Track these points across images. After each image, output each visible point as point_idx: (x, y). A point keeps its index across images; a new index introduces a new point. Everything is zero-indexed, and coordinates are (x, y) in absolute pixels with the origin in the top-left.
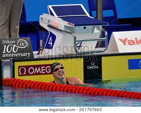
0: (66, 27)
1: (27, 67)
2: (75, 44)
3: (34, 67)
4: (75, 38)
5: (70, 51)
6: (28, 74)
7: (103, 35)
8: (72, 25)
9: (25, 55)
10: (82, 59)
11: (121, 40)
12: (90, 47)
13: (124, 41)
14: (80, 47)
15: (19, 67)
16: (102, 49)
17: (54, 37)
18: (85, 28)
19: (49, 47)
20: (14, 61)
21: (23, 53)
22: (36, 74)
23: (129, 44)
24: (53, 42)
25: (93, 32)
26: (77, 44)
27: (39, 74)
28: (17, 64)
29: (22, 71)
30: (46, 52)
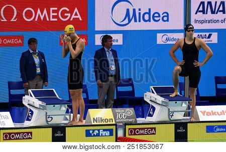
0: (162, 101)
1: (135, 129)
2: (169, 114)
3: (140, 129)
4: (169, 109)
5: (166, 118)
6: (135, 134)
7: (189, 108)
8: (167, 101)
9: (131, 120)
10: (174, 124)
11: (201, 112)
12: (179, 116)
13: (204, 113)
14: (172, 116)
15: (129, 129)
16: (188, 118)
17: (154, 109)
18: (176, 103)
19: (151, 115)
20: (125, 124)
21: (129, 119)
22: (141, 134)
23: (207, 115)
25: (181, 106)
26: (171, 114)
27: (143, 134)
28: (128, 127)
29: (131, 132)
30: (149, 119)
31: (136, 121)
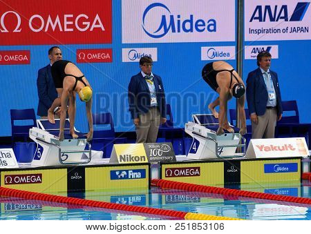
0: (208, 134)
1: (173, 169)
2: (217, 149)
3: (180, 169)
4: (217, 144)
5: (213, 155)
6: (173, 176)
7: (242, 141)
8: (214, 133)
9: (169, 158)
10: (223, 163)
11: (258, 146)
12: (230, 152)
13: (261, 148)
14: (221, 151)
15: (166, 169)
16: (241, 154)
17: (198, 143)
18: (226, 135)
19: (193, 152)
20: (161, 164)
21: (166, 156)
22: (181, 176)
23: (265, 150)
24: (197, 147)
25: (233, 139)
26: (219, 149)
27: (184, 176)
28: (164, 167)
29: (169, 173)
30: (191, 156)
31: (175, 159)
